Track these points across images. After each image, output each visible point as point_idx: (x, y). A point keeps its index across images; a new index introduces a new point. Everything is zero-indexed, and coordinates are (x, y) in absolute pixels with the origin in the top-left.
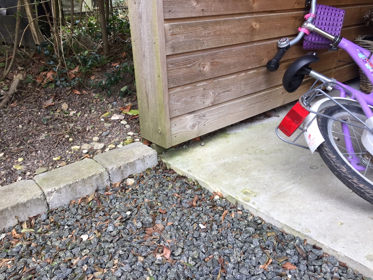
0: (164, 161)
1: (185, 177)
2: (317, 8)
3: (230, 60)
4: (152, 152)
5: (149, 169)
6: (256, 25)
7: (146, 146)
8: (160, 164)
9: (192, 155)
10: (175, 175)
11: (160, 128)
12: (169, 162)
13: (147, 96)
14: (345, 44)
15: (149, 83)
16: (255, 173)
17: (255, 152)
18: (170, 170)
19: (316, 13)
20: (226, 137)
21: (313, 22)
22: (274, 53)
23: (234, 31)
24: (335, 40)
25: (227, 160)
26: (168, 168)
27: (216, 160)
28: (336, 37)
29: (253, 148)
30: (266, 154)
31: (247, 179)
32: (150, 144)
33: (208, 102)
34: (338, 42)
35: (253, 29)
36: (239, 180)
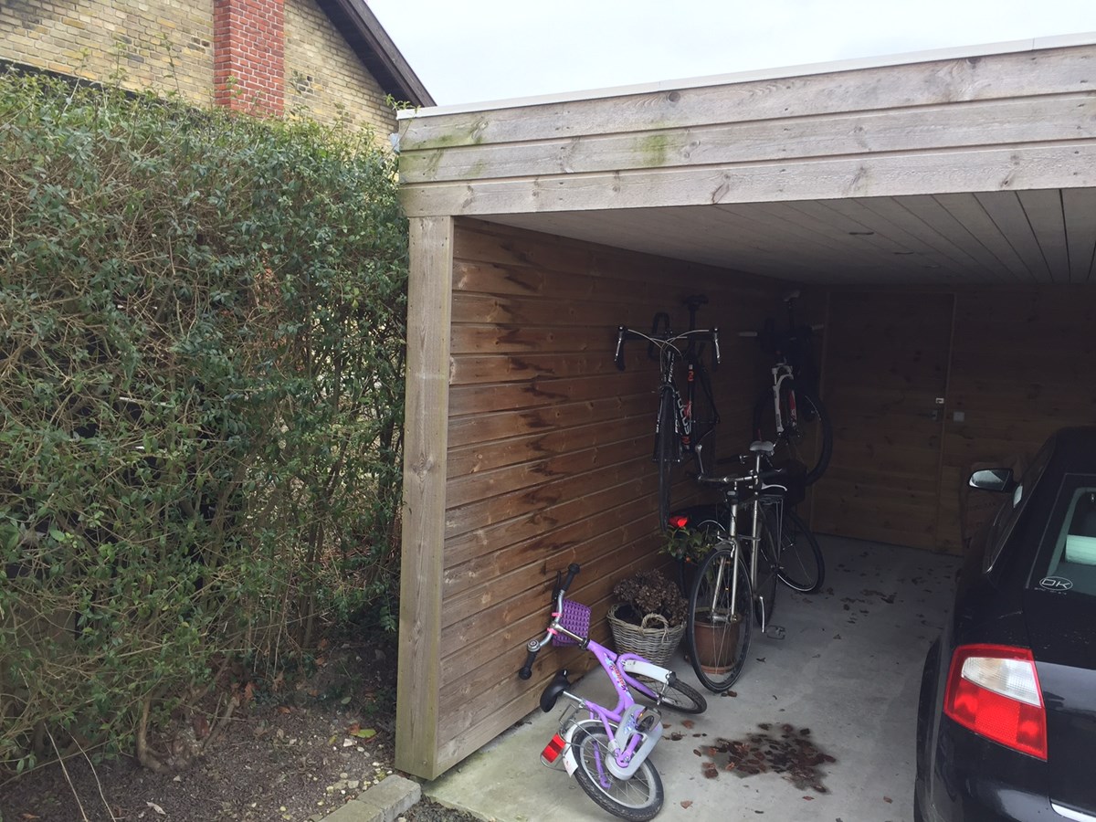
0: (427, 795)
1: (455, 810)
2: (564, 605)
3: (487, 677)
4: (416, 786)
5: (414, 805)
6: (508, 636)
7: (405, 779)
8: (423, 799)
9: (454, 785)
10: (443, 809)
11: (426, 759)
12: (434, 796)
13: (412, 725)
14: (593, 646)
15: (417, 713)
16: (521, 799)
17: (516, 775)
18: (436, 803)
19: (563, 611)
20: (481, 759)
21: (560, 623)
22: (524, 657)
23: (490, 648)
24: (583, 642)
25: (491, 787)
26: (432, 802)
27: (480, 789)
28: (584, 639)
29: (513, 770)
30: (528, 777)
31: (516, 806)
32: (408, 776)
33: (467, 724)
34: (587, 645)
35: (505, 640)
36: (509, 807)
